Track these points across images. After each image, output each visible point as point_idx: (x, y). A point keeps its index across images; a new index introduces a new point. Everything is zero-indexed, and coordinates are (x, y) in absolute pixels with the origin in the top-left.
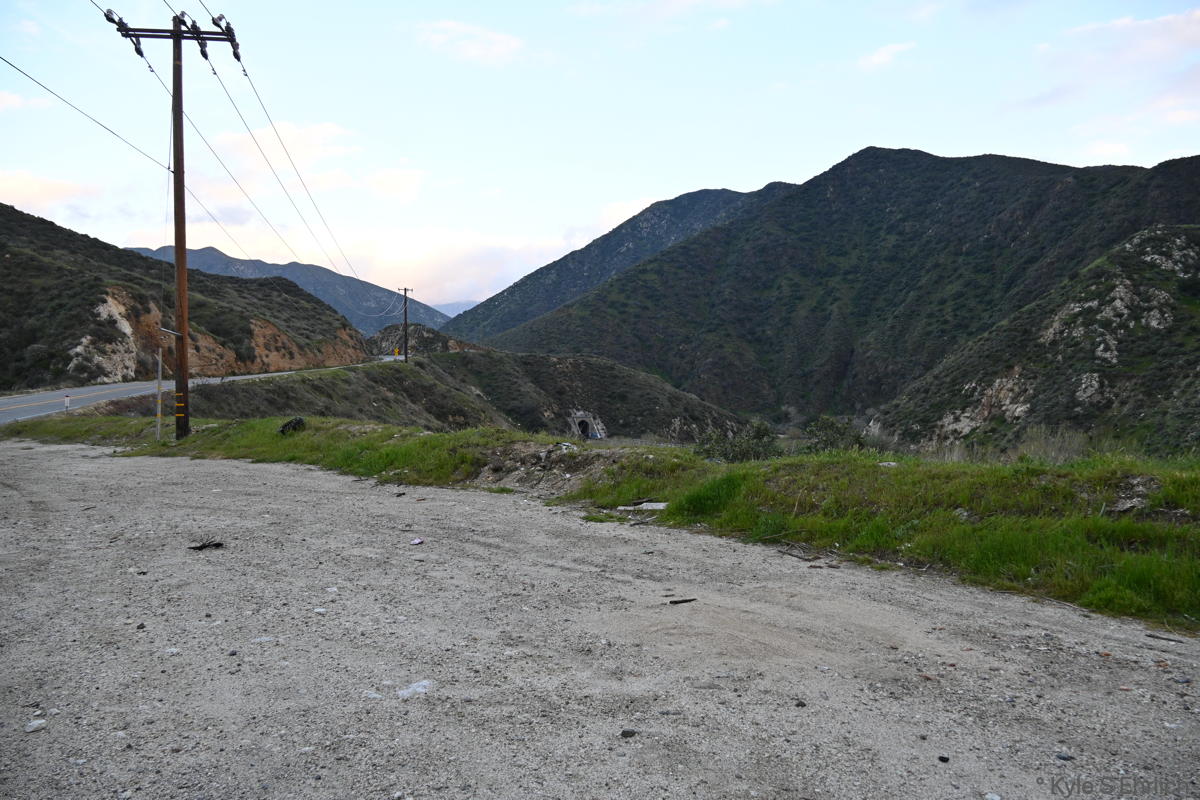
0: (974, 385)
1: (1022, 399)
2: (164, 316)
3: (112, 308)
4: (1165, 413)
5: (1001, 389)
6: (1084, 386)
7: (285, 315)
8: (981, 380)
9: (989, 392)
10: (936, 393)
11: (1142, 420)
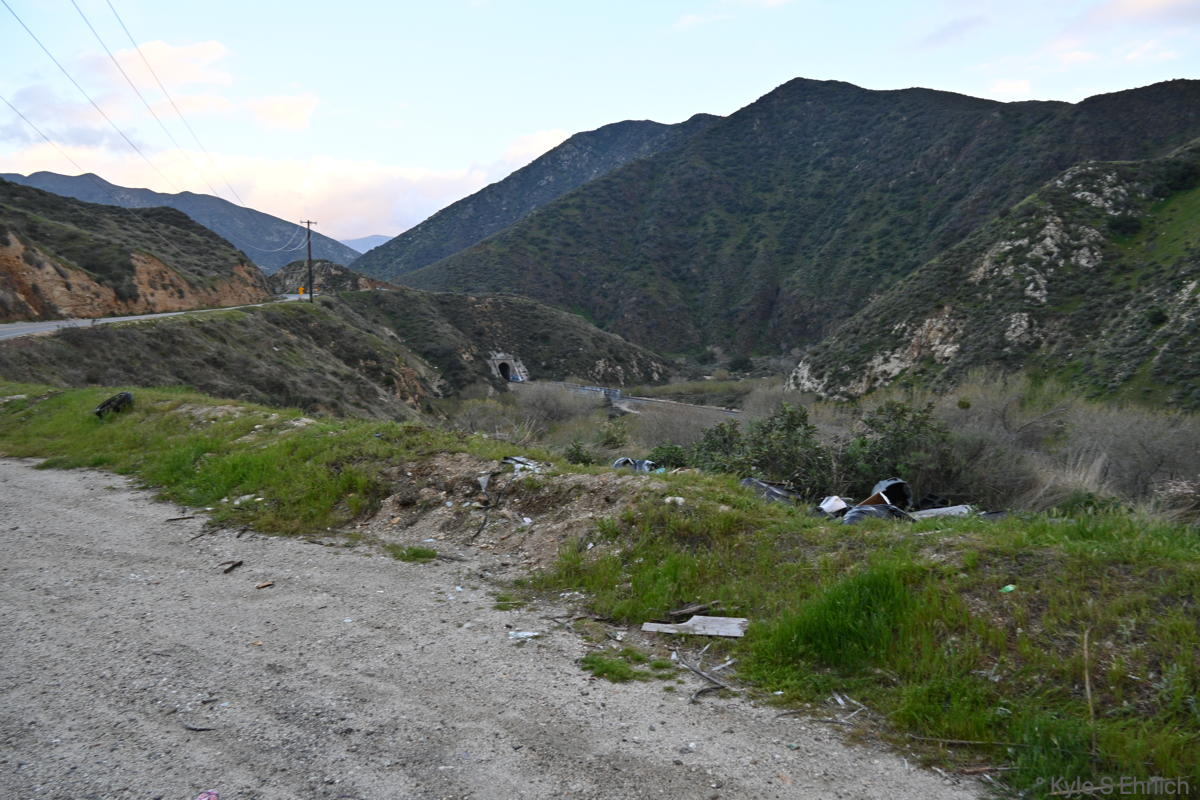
0: (904, 325)
1: (951, 339)
2: (26, 249)
4: (1093, 353)
5: (931, 329)
6: (1013, 326)
7: (174, 249)
8: (910, 320)
9: (919, 332)
10: (866, 334)
11: (1070, 360)
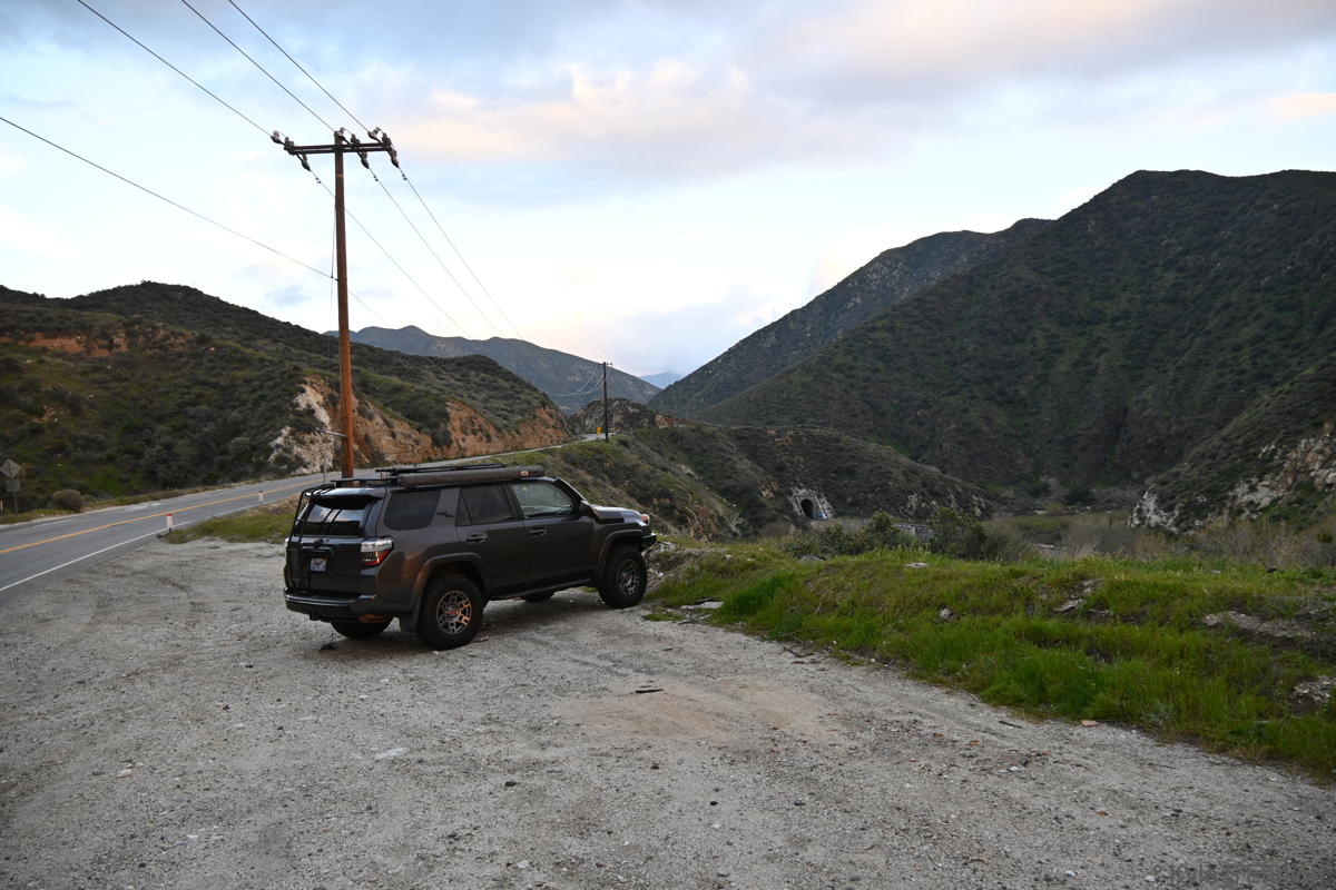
0: (1273, 447)
2: (360, 403)
3: (311, 398)
5: (1308, 452)
7: (483, 395)
8: (1281, 441)
9: (1293, 455)
10: (1225, 458)
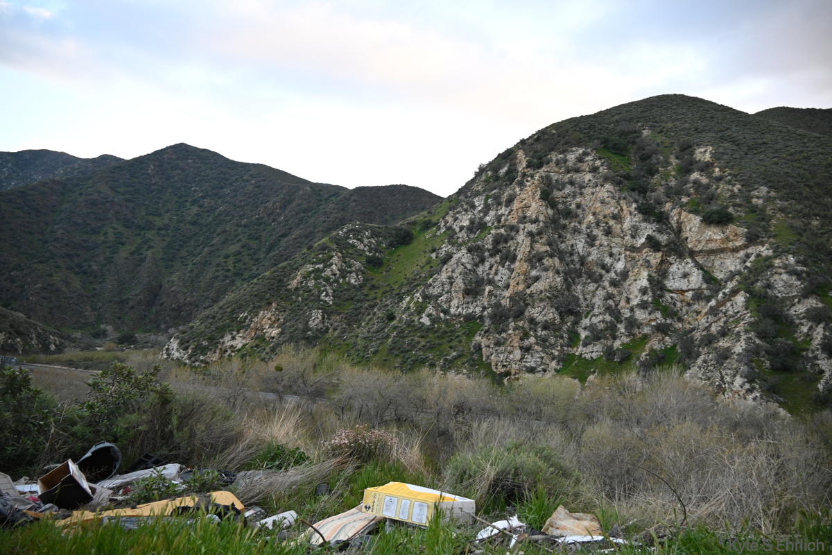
0: (246, 314)
1: (276, 325)
4: (357, 336)
5: (263, 318)
6: (313, 318)
8: (250, 311)
9: (256, 320)
11: (345, 340)
